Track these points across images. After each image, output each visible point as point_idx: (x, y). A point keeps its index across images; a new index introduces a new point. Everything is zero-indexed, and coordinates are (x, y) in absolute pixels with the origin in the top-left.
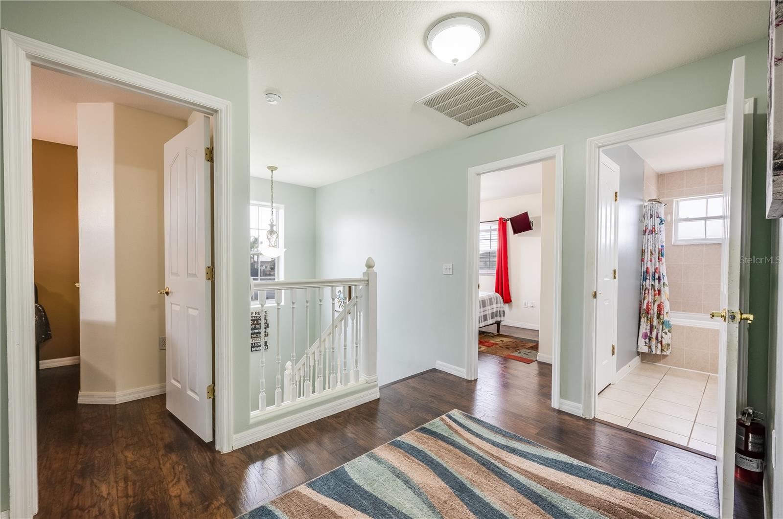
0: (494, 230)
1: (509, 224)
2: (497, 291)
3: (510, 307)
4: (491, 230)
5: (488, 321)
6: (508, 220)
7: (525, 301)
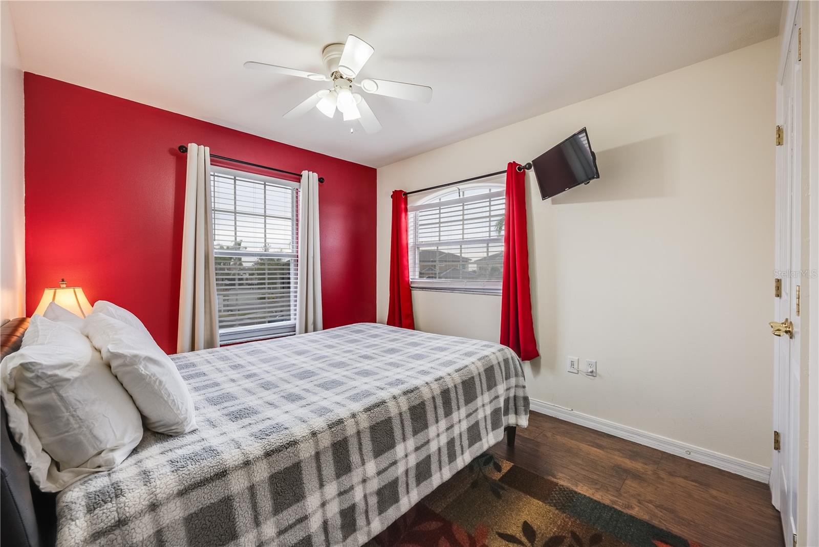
0: (498, 194)
1: (531, 178)
2: (505, 341)
3: (536, 368)
4: (490, 196)
5: (484, 440)
6: (529, 168)
7: (571, 357)
